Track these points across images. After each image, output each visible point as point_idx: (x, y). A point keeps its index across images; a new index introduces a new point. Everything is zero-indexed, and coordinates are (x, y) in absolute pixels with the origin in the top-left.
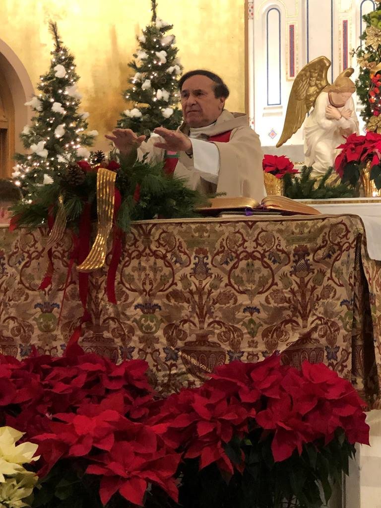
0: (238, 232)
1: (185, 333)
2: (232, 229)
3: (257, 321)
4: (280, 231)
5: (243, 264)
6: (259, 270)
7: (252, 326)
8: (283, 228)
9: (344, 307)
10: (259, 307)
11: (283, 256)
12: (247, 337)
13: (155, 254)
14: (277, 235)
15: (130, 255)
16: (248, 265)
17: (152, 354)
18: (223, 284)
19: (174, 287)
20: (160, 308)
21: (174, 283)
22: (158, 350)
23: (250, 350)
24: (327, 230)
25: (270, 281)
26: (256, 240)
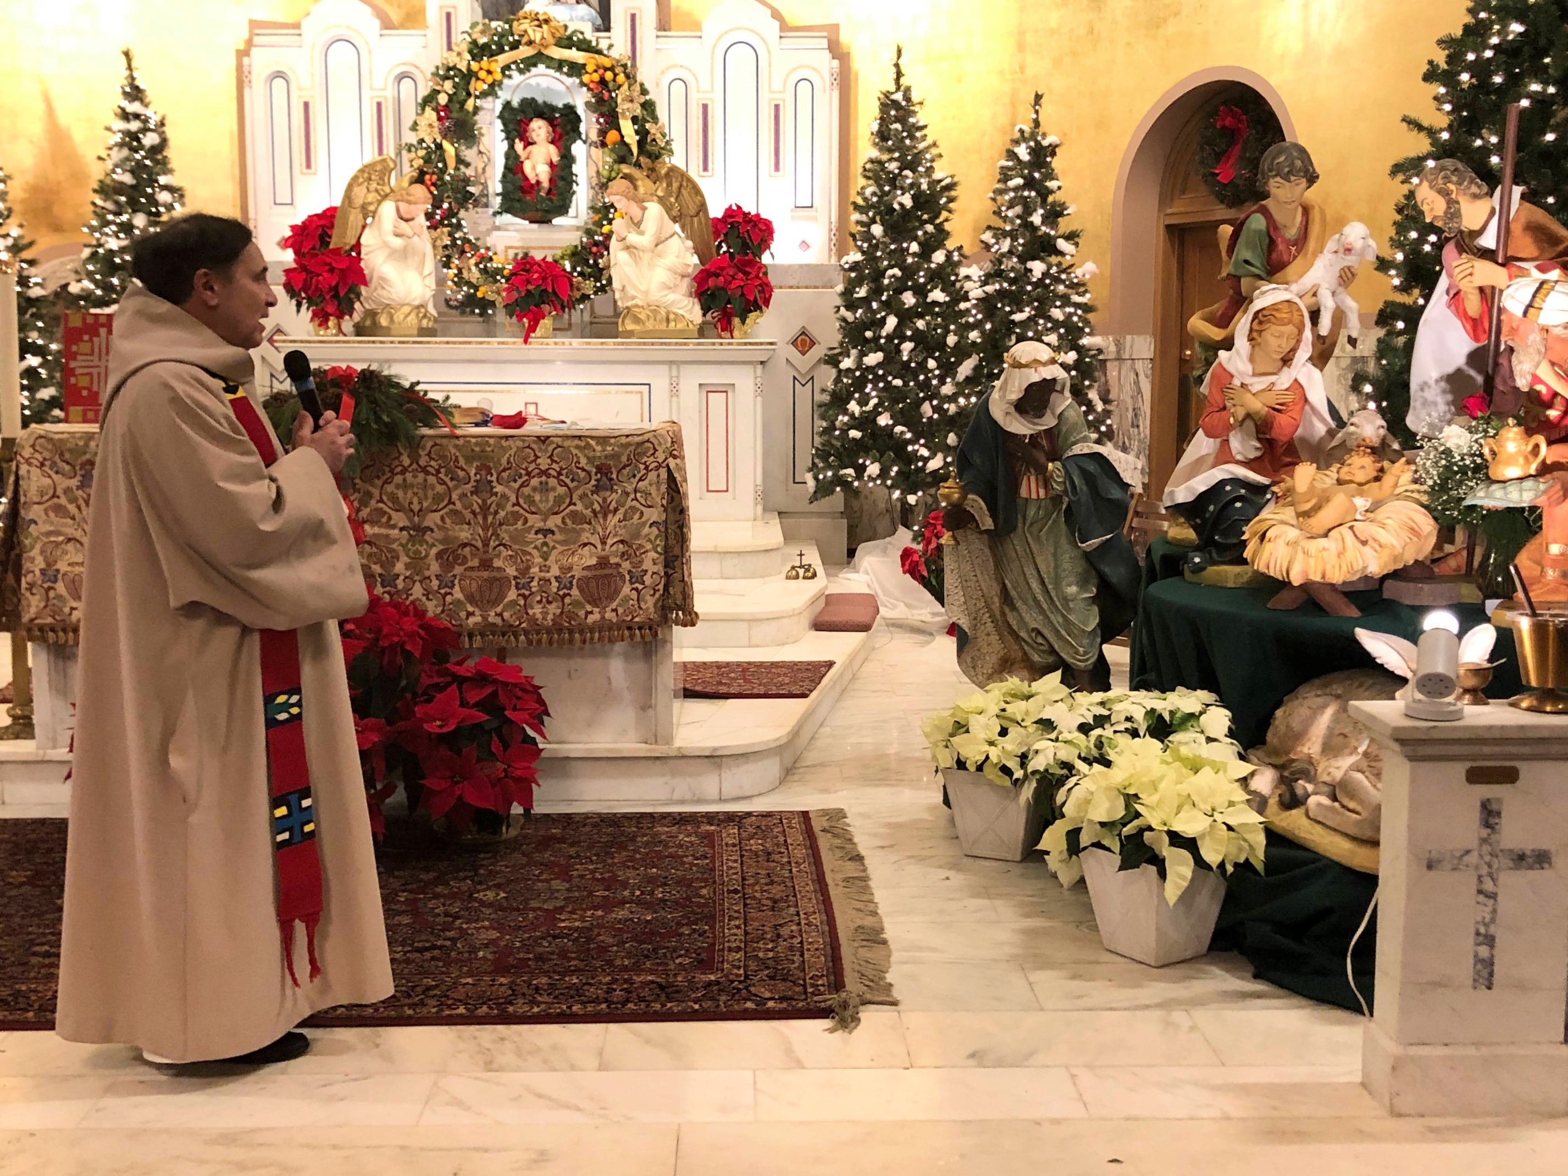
0: (529, 447)
1: (465, 557)
2: (520, 444)
3: (551, 544)
4: (577, 447)
5: (535, 482)
6: (554, 489)
7: (545, 549)
8: (583, 444)
9: (654, 529)
10: (555, 529)
11: (582, 474)
12: (538, 560)
13: (424, 470)
14: (575, 451)
15: (392, 471)
16: (541, 483)
17: (421, 582)
18: (510, 503)
19: (451, 507)
20: (432, 530)
21: (451, 502)
22: (429, 578)
23: (543, 574)
24: (632, 448)
25: (568, 501)
26: (551, 457)
